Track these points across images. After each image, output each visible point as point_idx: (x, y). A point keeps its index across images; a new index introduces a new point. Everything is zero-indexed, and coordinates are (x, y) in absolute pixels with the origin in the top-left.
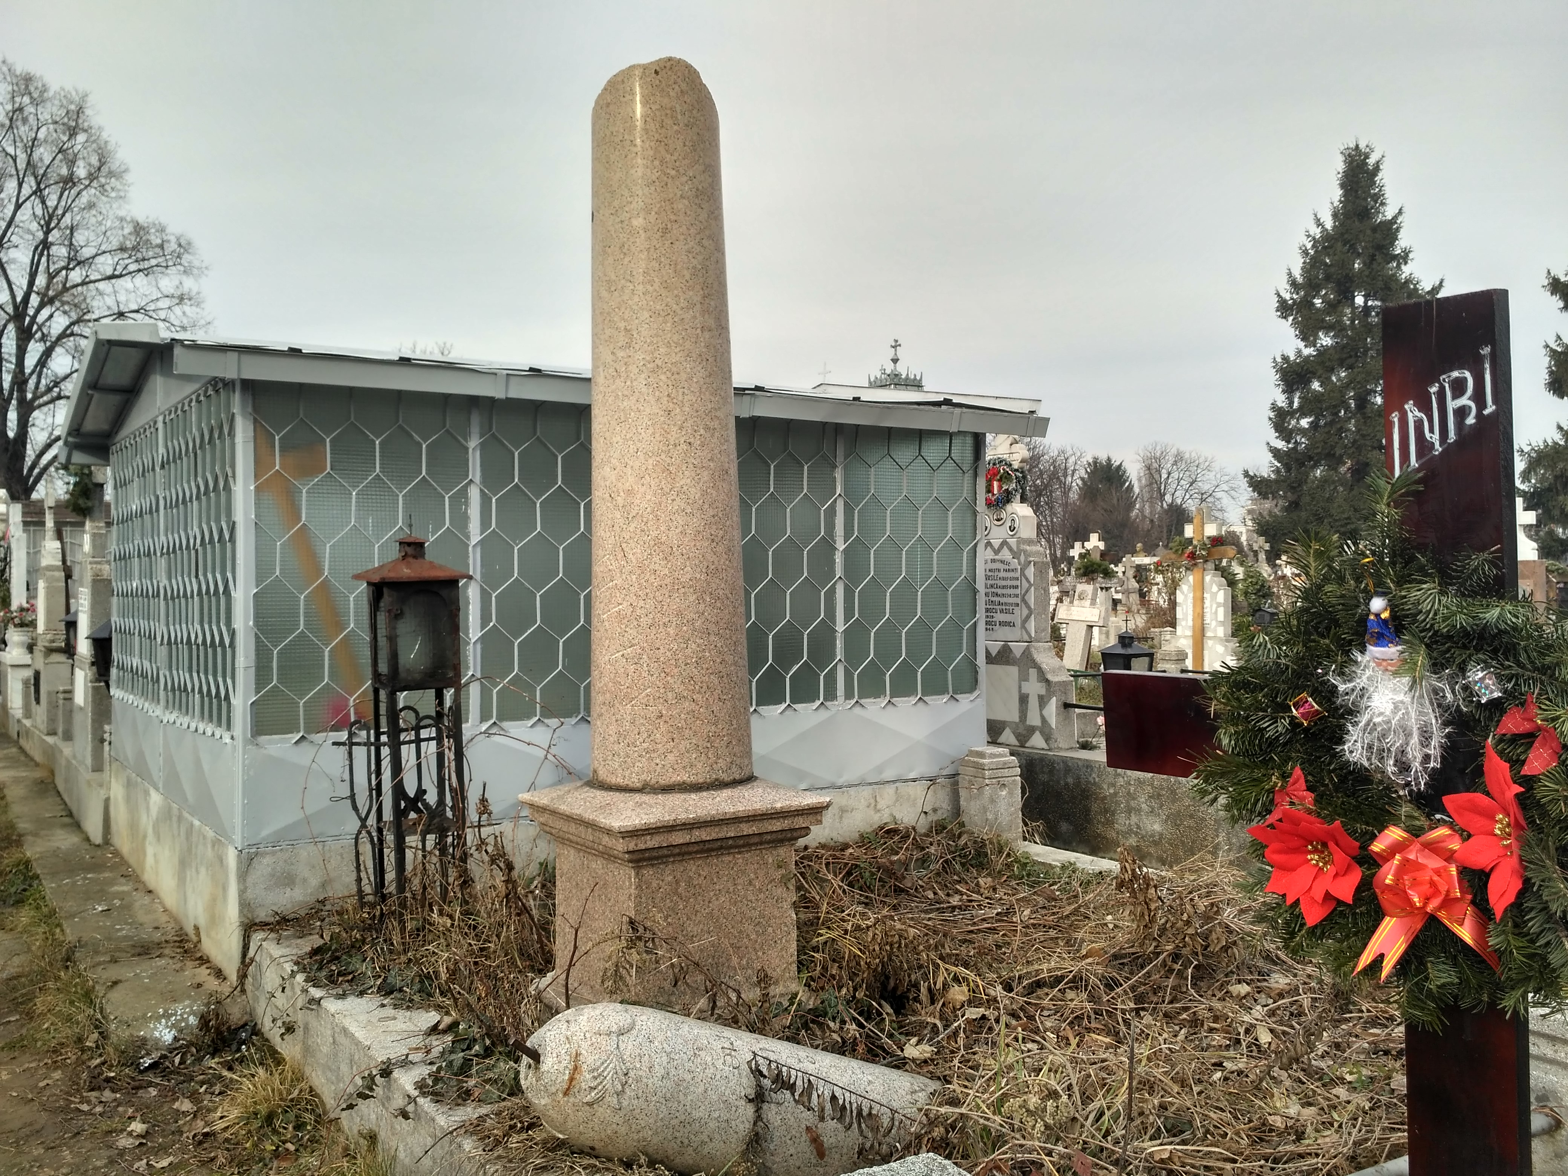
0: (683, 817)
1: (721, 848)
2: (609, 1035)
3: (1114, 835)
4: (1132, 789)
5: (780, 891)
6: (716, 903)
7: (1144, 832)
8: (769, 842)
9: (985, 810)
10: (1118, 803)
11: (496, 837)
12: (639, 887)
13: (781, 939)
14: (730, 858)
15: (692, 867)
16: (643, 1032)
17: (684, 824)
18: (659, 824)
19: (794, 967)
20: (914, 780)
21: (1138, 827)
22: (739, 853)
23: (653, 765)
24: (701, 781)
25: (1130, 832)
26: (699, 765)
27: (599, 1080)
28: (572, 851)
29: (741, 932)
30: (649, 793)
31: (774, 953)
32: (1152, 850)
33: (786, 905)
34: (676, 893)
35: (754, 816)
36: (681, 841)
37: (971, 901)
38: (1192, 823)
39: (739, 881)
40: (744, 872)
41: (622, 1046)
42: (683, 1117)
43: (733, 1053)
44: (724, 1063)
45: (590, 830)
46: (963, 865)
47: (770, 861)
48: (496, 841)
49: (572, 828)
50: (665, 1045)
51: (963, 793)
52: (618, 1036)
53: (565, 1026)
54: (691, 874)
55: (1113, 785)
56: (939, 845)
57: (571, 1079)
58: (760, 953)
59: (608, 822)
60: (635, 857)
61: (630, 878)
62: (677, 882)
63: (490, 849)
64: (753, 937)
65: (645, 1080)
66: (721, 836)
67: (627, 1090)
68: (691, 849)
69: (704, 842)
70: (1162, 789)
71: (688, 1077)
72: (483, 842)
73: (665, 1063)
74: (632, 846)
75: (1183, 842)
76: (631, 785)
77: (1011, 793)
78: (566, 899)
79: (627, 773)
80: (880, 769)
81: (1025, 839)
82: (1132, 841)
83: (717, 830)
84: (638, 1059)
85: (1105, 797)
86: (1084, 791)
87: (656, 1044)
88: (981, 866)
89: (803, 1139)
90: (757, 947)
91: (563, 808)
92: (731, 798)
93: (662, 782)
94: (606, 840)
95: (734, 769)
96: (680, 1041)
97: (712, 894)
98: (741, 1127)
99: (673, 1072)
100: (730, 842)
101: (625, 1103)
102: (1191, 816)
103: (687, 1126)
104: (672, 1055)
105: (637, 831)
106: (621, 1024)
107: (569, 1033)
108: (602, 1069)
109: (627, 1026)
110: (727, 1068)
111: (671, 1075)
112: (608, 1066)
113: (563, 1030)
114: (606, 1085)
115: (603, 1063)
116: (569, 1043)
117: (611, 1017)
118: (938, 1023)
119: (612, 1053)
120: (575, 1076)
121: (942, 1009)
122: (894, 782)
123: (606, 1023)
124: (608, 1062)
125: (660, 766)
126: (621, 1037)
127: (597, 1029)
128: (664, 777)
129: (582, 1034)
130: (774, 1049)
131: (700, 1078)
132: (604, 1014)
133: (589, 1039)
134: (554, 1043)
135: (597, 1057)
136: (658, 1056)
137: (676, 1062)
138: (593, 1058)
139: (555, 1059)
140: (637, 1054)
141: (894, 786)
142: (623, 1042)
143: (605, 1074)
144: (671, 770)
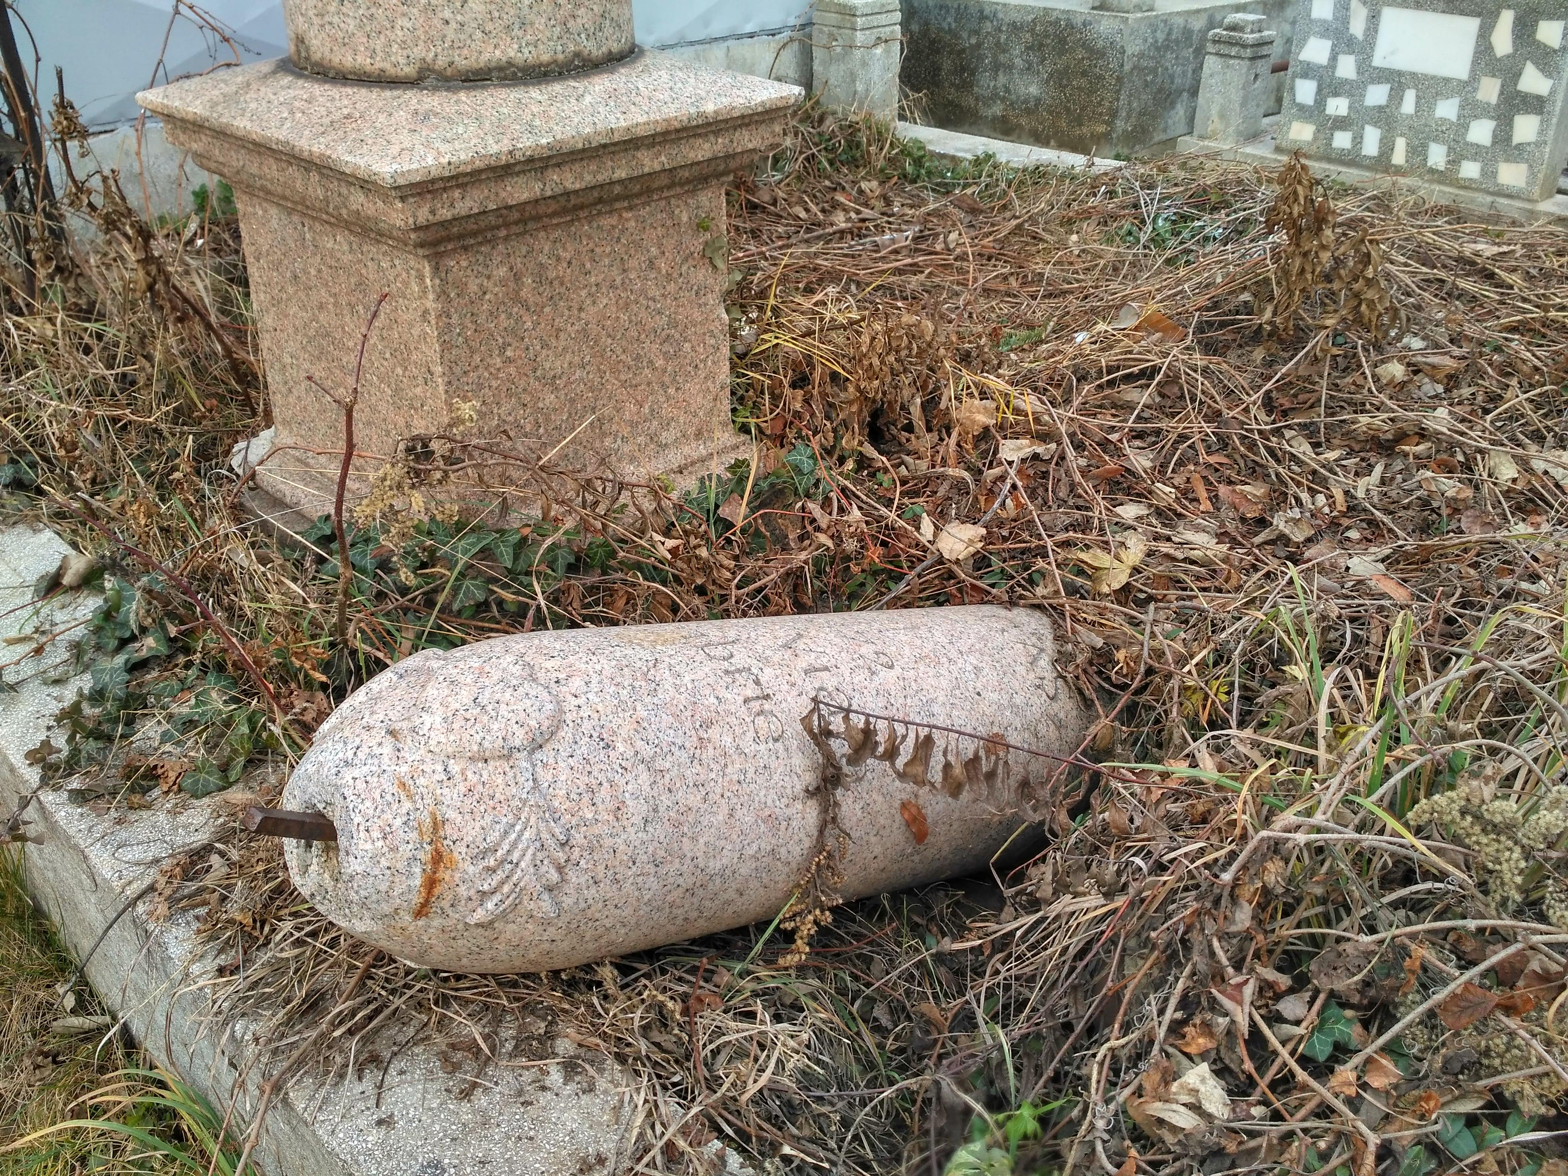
0: (526, 143)
1: (600, 201)
2: (508, 757)
3: (972, 103)
4: (1003, 37)
5: (702, 275)
6: (592, 310)
7: (1013, 97)
8: (688, 181)
9: (853, 77)
10: (981, 58)
11: (105, 179)
12: (442, 294)
13: (704, 361)
14: (613, 220)
15: (543, 244)
16: (587, 726)
17: (531, 160)
18: (478, 164)
19: (726, 405)
20: (751, 36)
21: (1007, 90)
22: (630, 208)
24: (545, 58)
25: (995, 96)
26: (540, 23)
27: (500, 875)
28: (273, 211)
29: (638, 358)
30: (436, 89)
31: (693, 387)
32: (1023, 121)
33: (712, 299)
34: (516, 299)
35: (666, 133)
36: (525, 196)
37: (863, 220)
38: (1084, 82)
39: (633, 263)
40: (638, 245)
41: (545, 777)
42: (691, 881)
43: (767, 707)
44: (756, 740)
45: (314, 177)
46: (831, 163)
47: (685, 219)
48: (107, 187)
49: (271, 170)
50: (639, 744)
51: (817, 53)
52: (533, 751)
53: (387, 750)
54: (542, 258)
55: (977, 32)
56: (796, 135)
57: (431, 883)
58: (671, 391)
59: (362, 162)
60: (430, 236)
61: (421, 278)
62: (517, 277)
63: (98, 200)
64: (660, 363)
65: (608, 842)
66: (601, 178)
67: (572, 876)
68: (542, 209)
69: (567, 194)
70: (1047, 36)
71: (694, 799)
72: (79, 187)
73: (646, 788)
74: (423, 215)
75: (1068, 110)
76: (391, 71)
77: (887, 51)
78: (276, 302)
79: (379, 44)
80: (705, 20)
81: (902, 117)
82: (997, 109)
83: (593, 167)
84: (586, 798)
85: (963, 51)
86: (933, 42)
87: (621, 747)
88: (854, 164)
89: (896, 825)
90: (667, 379)
91: (243, 124)
92: (613, 94)
93: (462, 63)
94: (358, 200)
95: (608, 30)
96: (667, 720)
97: (583, 293)
98: (797, 851)
99: (666, 800)
100: (617, 189)
101: (568, 901)
102: (1084, 74)
103: (700, 892)
104: (659, 764)
105: (433, 181)
106: (533, 723)
107: (404, 769)
108: (506, 847)
109: (546, 723)
110: (762, 747)
111: (661, 809)
112: (519, 836)
113: (385, 760)
114: (520, 879)
115: (506, 832)
116: (410, 797)
117: (503, 706)
118: (966, 475)
119: (524, 802)
120: (440, 875)
121: (958, 445)
122: (724, 39)
123: (495, 726)
124: (518, 828)
125: (453, 25)
126: (538, 755)
127: (475, 748)
128: (465, 52)
129: (439, 768)
130: (824, 661)
131: (719, 791)
132: (483, 700)
133: (458, 778)
134: (368, 803)
135: (488, 819)
136: (628, 776)
137: (667, 777)
138: (478, 825)
139: (380, 843)
140: (583, 787)
141: (723, 45)
142: (545, 765)
143: (515, 856)
144: (479, 34)
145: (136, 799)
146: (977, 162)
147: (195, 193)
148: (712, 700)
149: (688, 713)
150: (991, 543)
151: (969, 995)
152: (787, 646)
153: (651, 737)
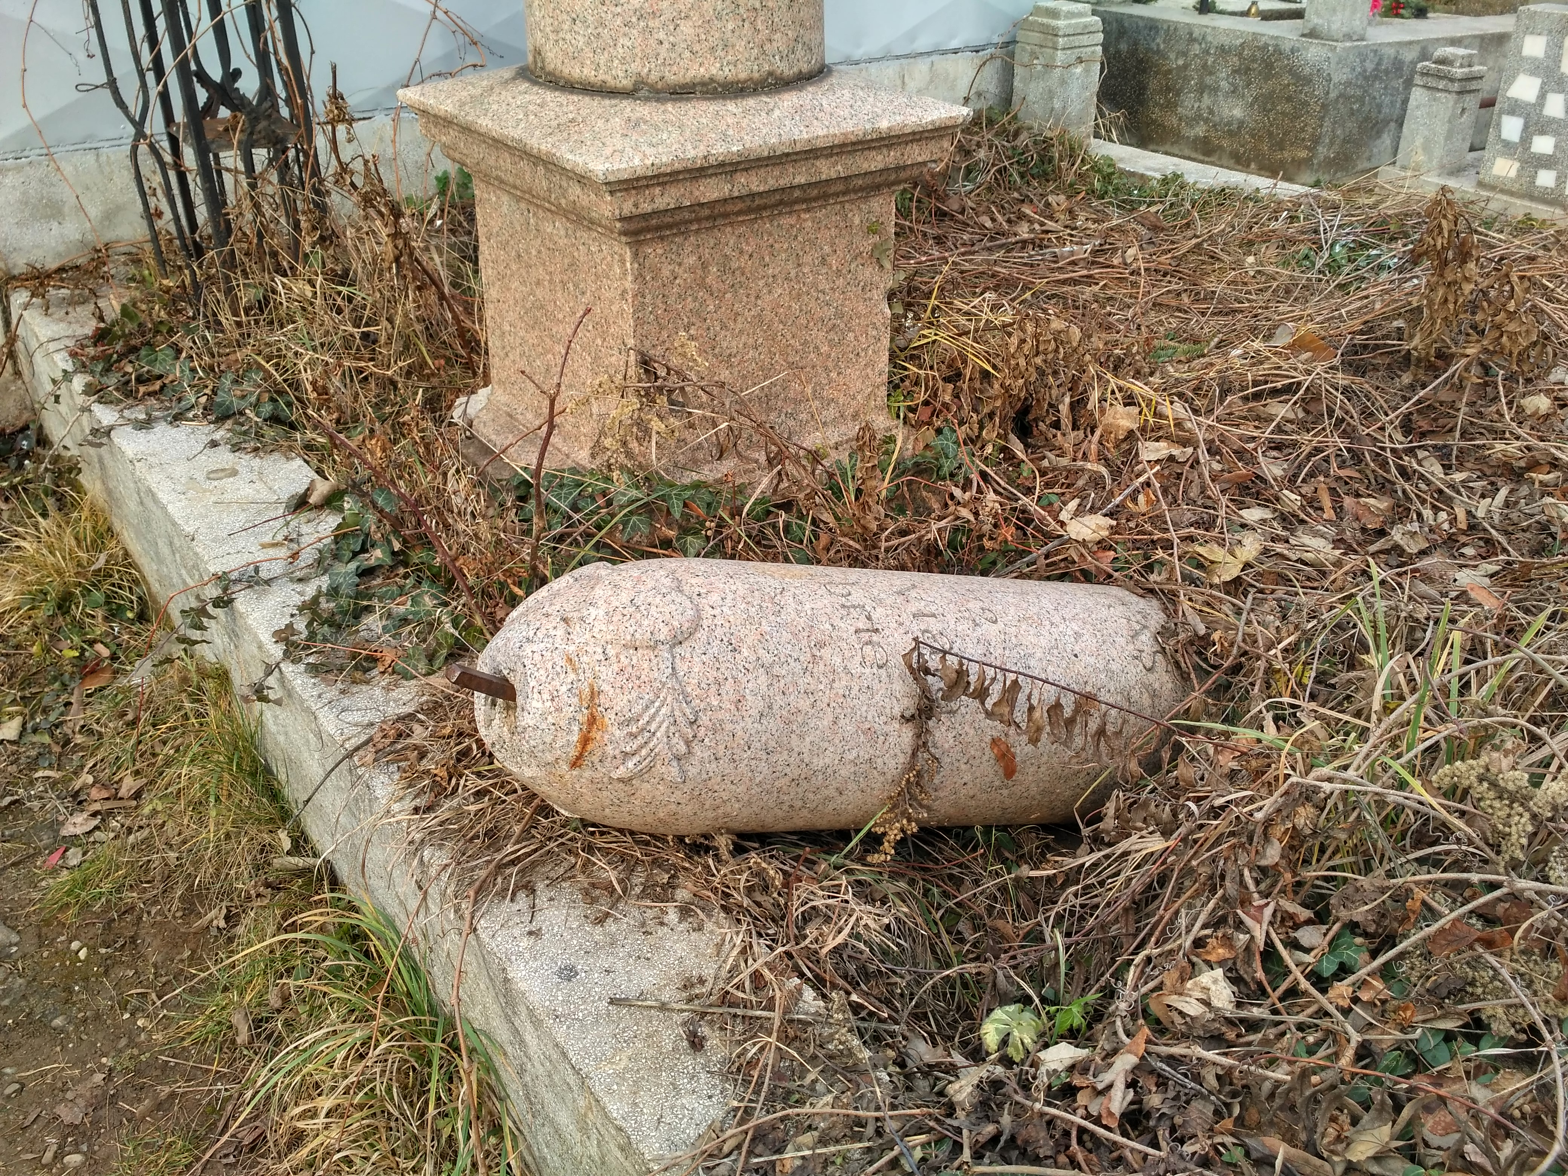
0: (720, 150)
1: (781, 202)
2: (654, 648)
3: (1175, 121)
4: (1210, 60)
5: (868, 273)
6: (768, 298)
7: (1217, 119)
8: (861, 189)
9: (1051, 95)
10: (1186, 79)
11: (366, 163)
12: (639, 277)
13: (865, 350)
14: (792, 220)
15: (729, 238)
16: (719, 632)
17: (722, 165)
18: (677, 166)
19: (883, 391)
20: (955, 52)
21: (1211, 112)
22: (808, 210)
23: (652, 42)
24: (743, 76)
25: (1198, 118)
26: (740, 45)
27: (640, 740)
28: (505, 198)
29: (805, 343)
30: (647, 99)
31: (853, 373)
32: (1225, 143)
33: (878, 295)
34: (702, 285)
35: (843, 145)
36: (715, 195)
37: (1047, 232)
38: (1287, 107)
39: (808, 259)
40: (813, 243)
41: (682, 667)
42: (797, 772)
43: (875, 638)
44: (863, 664)
45: (541, 170)
46: (1022, 176)
47: (857, 221)
48: (367, 169)
49: (506, 161)
50: (761, 652)
51: (1018, 70)
52: (673, 646)
53: (560, 632)
54: (728, 251)
55: (1185, 54)
56: (990, 147)
57: (585, 741)
58: (833, 375)
59: (580, 160)
60: (633, 226)
61: (623, 261)
62: (704, 266)
63: (359, 181)
64: (825, 349)
65: (729, 727)
66: (783, 182)
67: (697, 749)
68: (729, 208)
69: (752, 195)
70: (1254, 61)
71: (804, 704)
72: (344, 168)
73: (764, 687)
74: (628, 208)
75: (1270, 134)
76: (611, 82)
77: (1087, 71)
78: (501, 277)
79: (603, 59)
80: (912, 36)
81: (1097, 135)
82: (1200, 130)
83: (776, 173)
84: (714, 688)
85: (1170, 71)
86: (1141, 61)
87: (745, 652)
88: (1045, 177)
89: (986, 758)
90: (830, 364)
91: (485, 123)
92: (799, 110)
93: (671, 78)
94: (575, 191)
95: (800, 53)
96: (786, 636)
97: (761, 283)
98: (892, 764)
99: (779, 700)
100: (797, 193)
101: (692, 771)
102: (1289, 99)
103: (805, 784)
104: (776, 670)
105: (638, 179)
106: (676, 624)
107: (572, 648)
108: (646, 719)
109: (687, 625)
110: (868, 671)
111: (775, 707)
112: (657, 711)
113: (558, 640)
114: (655, 746)
115: (647, 707)
116: (574, 670)
117: (653, 608)
118: (1104, 471)
119: (664, 684)
120: (593, 734)
121: (1100, 442)
122: (929, 54)
123: (646, 622)
124: (657, 704)
125: (666, 45)
126: (678, 649)
127: (629, 637)
128: (675, 68)
129: (599, 650)
130: (933, 609)
131: (826, 701)
132: (638, 601)
133: (613, 659)
134: (542, 672)
135: (634, 694)
136: (750, 676)
137: (782, 682)
138: (625, 698)
139: (549, 704)
140: (711, 679)
141: (928, 60)
142: (683, 658)
143: (653, 727)
144: (687, 54)
145: (358, 675)
146: (1165, 181)
147: (437, 178)
148: (828, 626)
149: (806, 634)
150: (1117, 533)
151: (1041, 918)
152: (901, 593)
153: (772, 647)
